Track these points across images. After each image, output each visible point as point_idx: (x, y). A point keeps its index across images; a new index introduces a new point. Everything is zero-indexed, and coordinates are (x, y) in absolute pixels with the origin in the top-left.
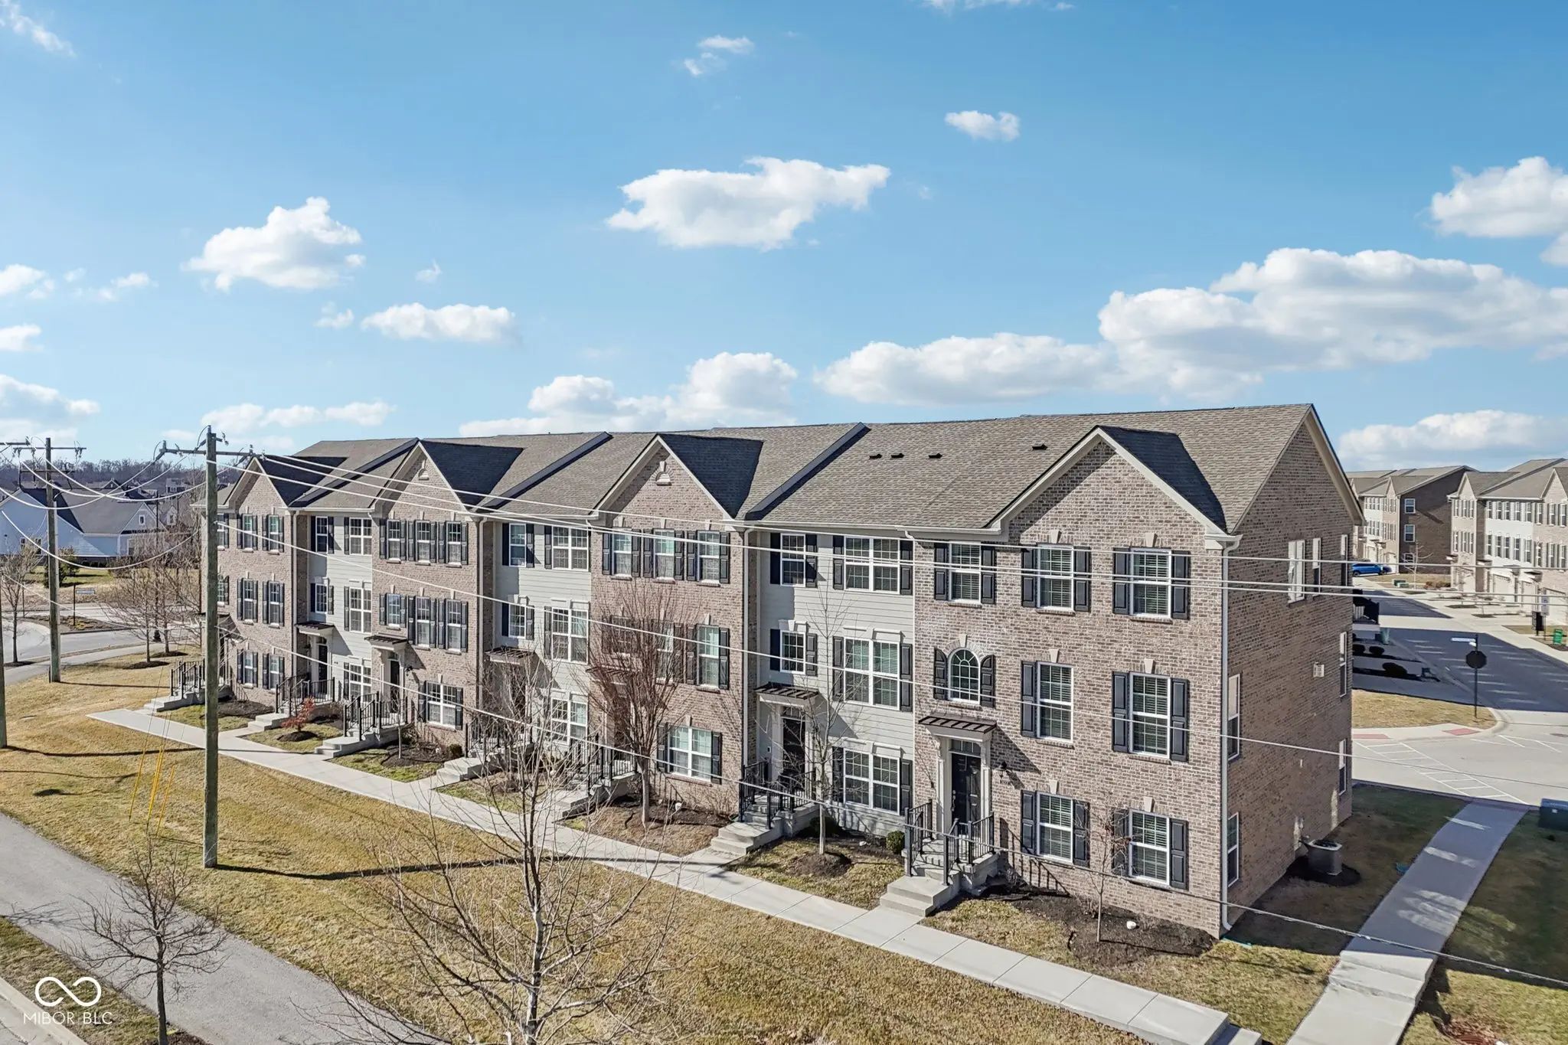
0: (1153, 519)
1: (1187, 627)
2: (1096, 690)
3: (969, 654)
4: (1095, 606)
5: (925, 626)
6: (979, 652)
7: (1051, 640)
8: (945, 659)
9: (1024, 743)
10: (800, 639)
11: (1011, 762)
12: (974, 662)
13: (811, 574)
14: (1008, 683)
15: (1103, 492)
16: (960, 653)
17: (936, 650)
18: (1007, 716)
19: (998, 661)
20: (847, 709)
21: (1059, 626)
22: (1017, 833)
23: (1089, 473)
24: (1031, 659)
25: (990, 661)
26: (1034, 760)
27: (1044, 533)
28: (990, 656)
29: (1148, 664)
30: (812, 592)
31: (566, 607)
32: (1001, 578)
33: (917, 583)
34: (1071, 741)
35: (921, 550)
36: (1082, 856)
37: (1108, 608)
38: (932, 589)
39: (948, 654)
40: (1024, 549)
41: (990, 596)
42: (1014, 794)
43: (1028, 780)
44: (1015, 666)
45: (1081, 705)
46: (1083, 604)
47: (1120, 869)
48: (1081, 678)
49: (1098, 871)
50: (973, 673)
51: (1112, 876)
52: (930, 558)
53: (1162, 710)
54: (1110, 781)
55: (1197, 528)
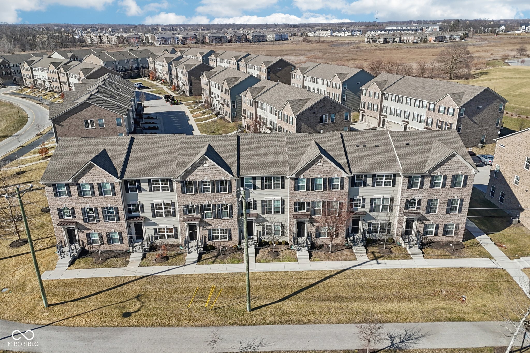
0: (461, 169)
1: (465, 189)
2: (444, 203)
4: (446, 187)
5: (404, 195)
6: (417, 199)
7: (435, 194)
8: (408, 201)
9: (427, 216)
10: (360, 200)
11: (422, 219)
12: (415, 201)
13: (365, 185)
14: (424, 205)
15: (452, 164)
16: (412, 199)
17: (406, 199)
18: (423, 211)
19: (422, 200)
20: (373, 214)
21: (438, 191)
22: (422, 233)
23: (449, 160)
24: (430, 199)
25: (420, 201)
26: (428, 218)
27: (437, 172)
28: (420, 199)
30: (365, 188)
31: (272, 199)
32: (425, 183)
33: (403, 186)
34: (436, 213)
35: (405, 178)
36: (436, 234)
37: (449, 187)
38: (407, 187)
39: (409, 200)
40: (432, 176)
41: (422, 187)
42: (422, 226)
43: (426, 222)
44: (426, 200)
45: (440, 206)
46: (444, 186)
47: (444, 234)
48: (441, 201)
49: (439, 236)
50: (415, 203)
51: (442, 236)
52: (407, 180)
53: (457, 205)
54: (444, 219)
55: (470, 170)
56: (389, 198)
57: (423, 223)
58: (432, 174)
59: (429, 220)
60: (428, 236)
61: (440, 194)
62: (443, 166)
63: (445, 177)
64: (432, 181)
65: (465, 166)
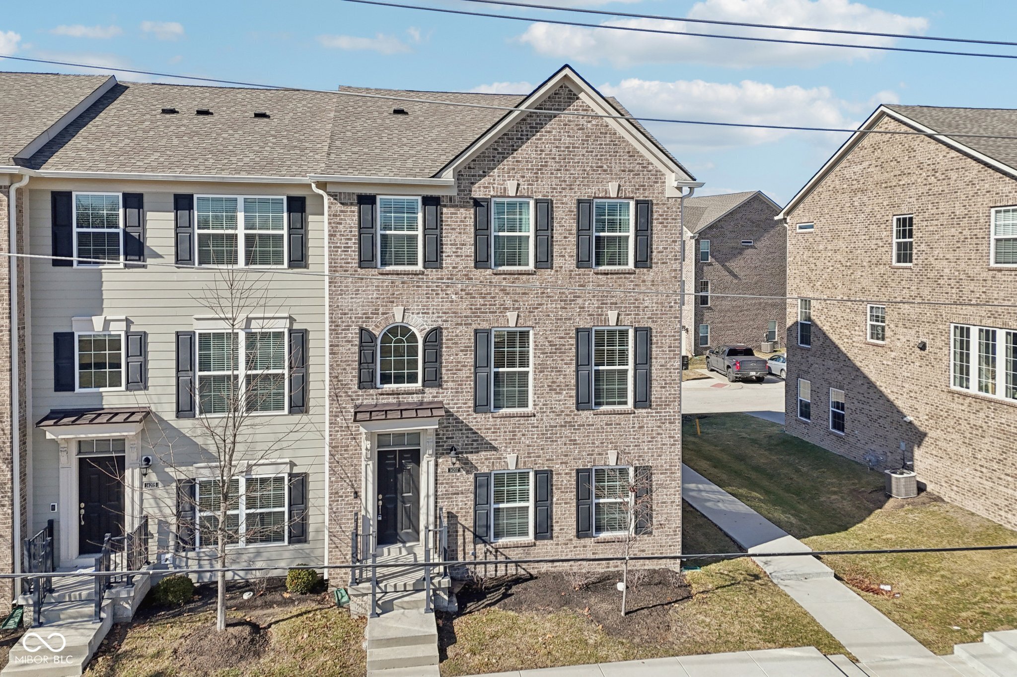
0: (616, 168)
1: (649, 275)
2: (558, 350)
3: (405, 330)
4: (557, 262)
5: (344, 303)
6: (419, 326)
7: (509, 303)
8: (373, 338)
9: (478, 422)
11: (462, 445)
12: (413, 337)
13: (137, 252)
14: (457, 357)
15: (565, 139)
16: (393, 331)
17: (362, 330)
18: (457, 395)
19: (445, 333)
20: (198, 428)
21: (520, 287)
23: (551, 118)
24: (485, 325)
25: (434, 337)
26: (489, 437)
27: (502, 183)
28: (435, 329)
29: (612, 316)
32: (449, 238)
33: (333, 249)
34: (530, 409)
35: (338, 207)
36: (544, 530)
37: (571, 263)
38: (355, 256)
39: (378, 333)
40: (477, 203)
41: (434, 260)
42: (466, 481)
43: (482, 461)
44: (466, 336)
45: (541, 368)
46: (545, 261)
47: (583, 532)
48: (541, 340)
49: (561, 540)
50: (413, 351)
51: (576, 541)
52: (351, 217)
53: (623, 361)
54: (574, 442)
55: (658, 176)
56: (279, 335)
57: (468, 466)
58: (478, 192)
59: (495, 449)
60: (502, 541)
61: (532, 300)
62: (526, 151)
63: (546, 208)
64: (481, 230)
65: (633, 154)
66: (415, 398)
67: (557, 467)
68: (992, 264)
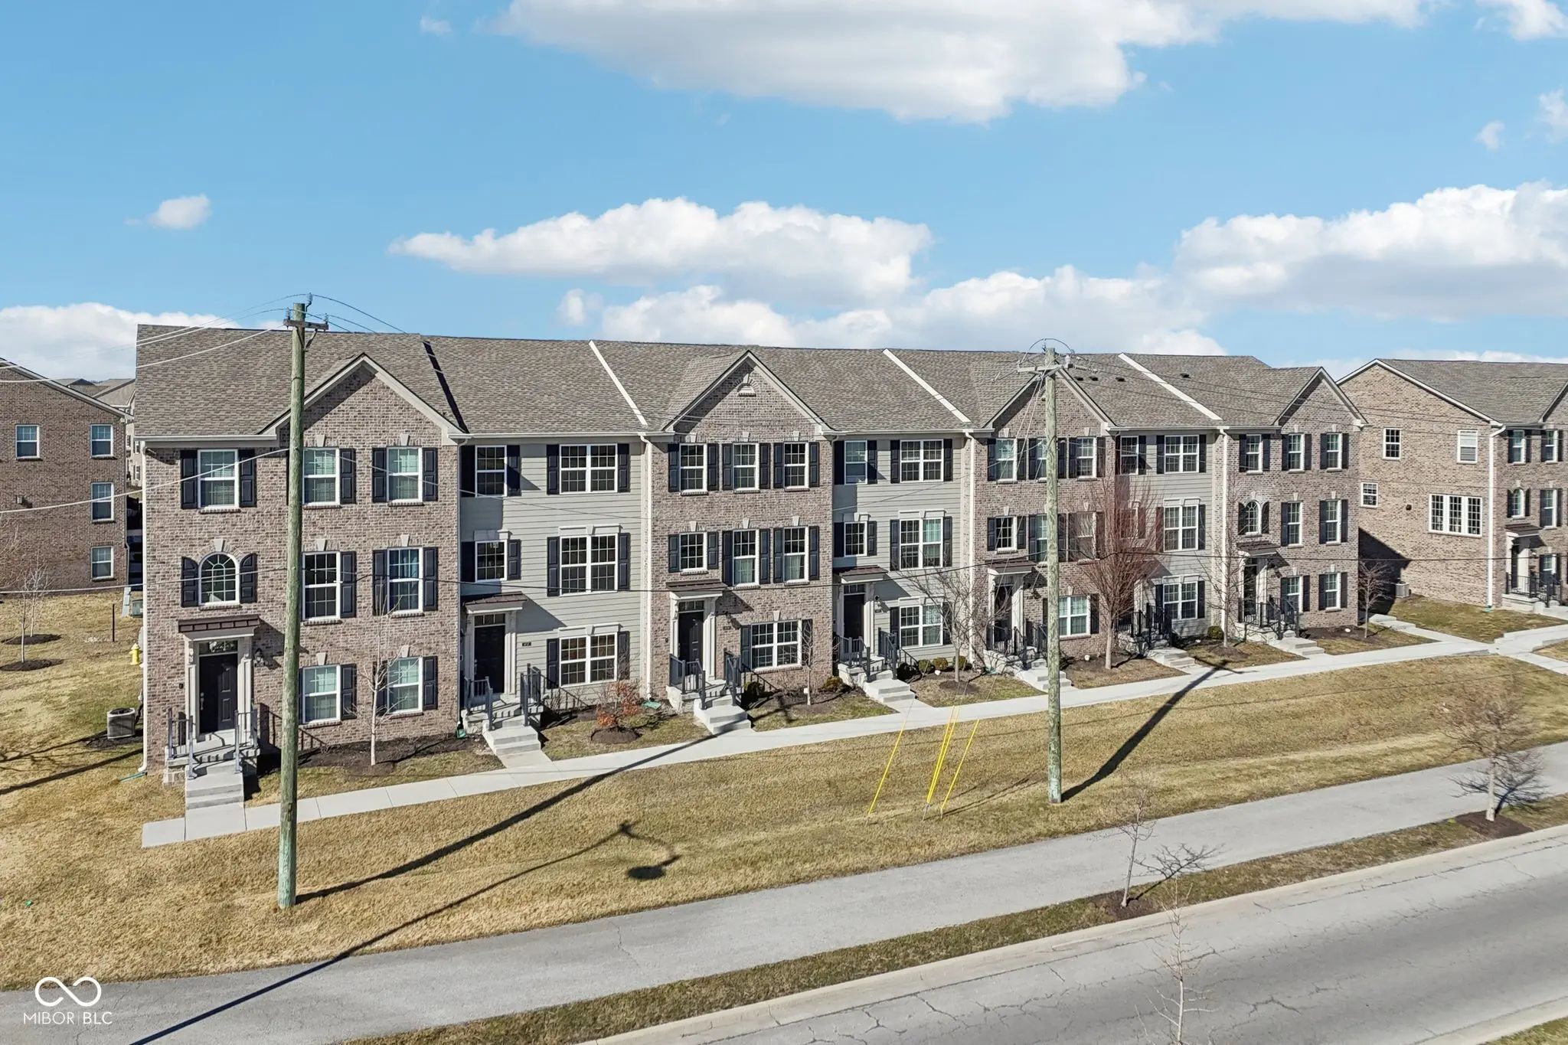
0: (1335, 418)
1: (1347, 472)
2: (1312, 513)
4: (1312, 466)
5: (1234, 490)
6: (1260, 502)
7: (1294, 488)
8: (1243, 508)
9: (1283, 552)
11: (1275, 563)
12: (1258, 507)
13: (1142, 466)
14: (1275, 520)
15: (1316, 404)
16: (1250, 504)
17: (1239, 503)
18: (1274, 538)
19: (1270, 505)
20: (1164, 557)
21: (1298, 479)
23: (1311, 393)
24: (1285, 501)
25: (1266, 509)
26: (1286, 559)
27: (1292, 427)
28: (1267, 503)
29: (1333, 494)
30: (1142, 477)
31: (919, 517)
32: (1272, 455)
33: (1229, 463)
34: (1300, 544)
35: (1232, 441)
36: (1306, 606)
37: (1318, 467)
38: (1237, 466)
39: (1245, 506)
40: (1283, 437)
41: (1266, 467)
42: (1278, 582)
43: (1283, 571)
44: (1278, 504)
45: (1306, 522)
46: (1307, 465)
47: (1321, 606)
48: (1306, 508)
49: (1313, 611)
50: (1257, 515)
51: (1319, 612)
52: (1236, 447)
53: (1337, 517)
54: (1318, 560)
55: (1351, 421)
56: (1195, 508)
57: (1279, 574)
58: (1284, 432)
59: (1288, 565)
61: (1302, 486)
62: (1303, 408)
63: (1308, 438)
64: (1284, 450)
65: (1342, 410)
66: (1258, 539)
67: (1312, 574)
68: (1459, 461)
